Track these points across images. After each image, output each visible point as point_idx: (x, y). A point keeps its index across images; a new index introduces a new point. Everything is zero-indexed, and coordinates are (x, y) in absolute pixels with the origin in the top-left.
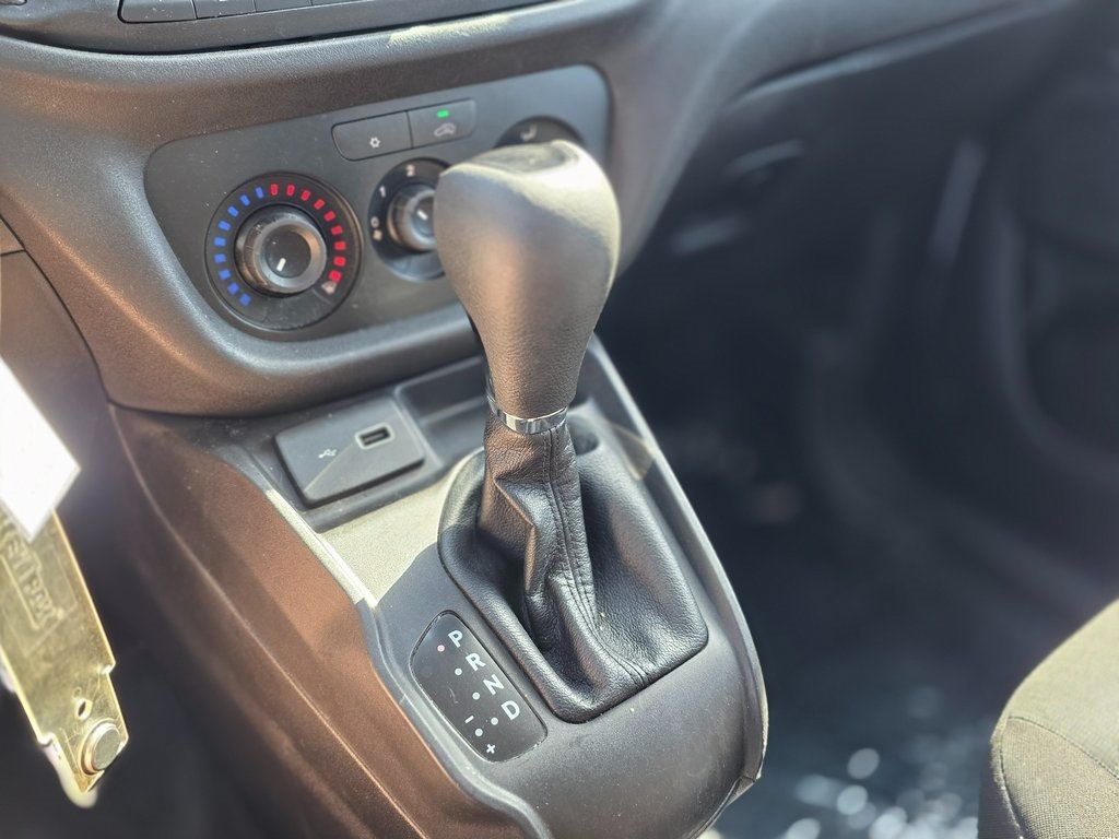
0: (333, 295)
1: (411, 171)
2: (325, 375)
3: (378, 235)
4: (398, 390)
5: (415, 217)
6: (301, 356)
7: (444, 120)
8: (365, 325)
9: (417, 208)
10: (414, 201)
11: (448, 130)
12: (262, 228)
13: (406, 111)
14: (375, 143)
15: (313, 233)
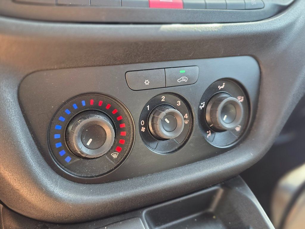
0: (116, 159)
1: (163, 98)
2: (105, 205)
3: (143, 129)
4: (144, 212)
5: (163, 121)
6: (92, 194)
7: (183, 75)
8: (131, 177)
9: (165, 117)
10: (164, 113)
11: (184, 80)
12: (81, 122)
13: (165, 68)
14: (147, 83)
15: (109, 126)
